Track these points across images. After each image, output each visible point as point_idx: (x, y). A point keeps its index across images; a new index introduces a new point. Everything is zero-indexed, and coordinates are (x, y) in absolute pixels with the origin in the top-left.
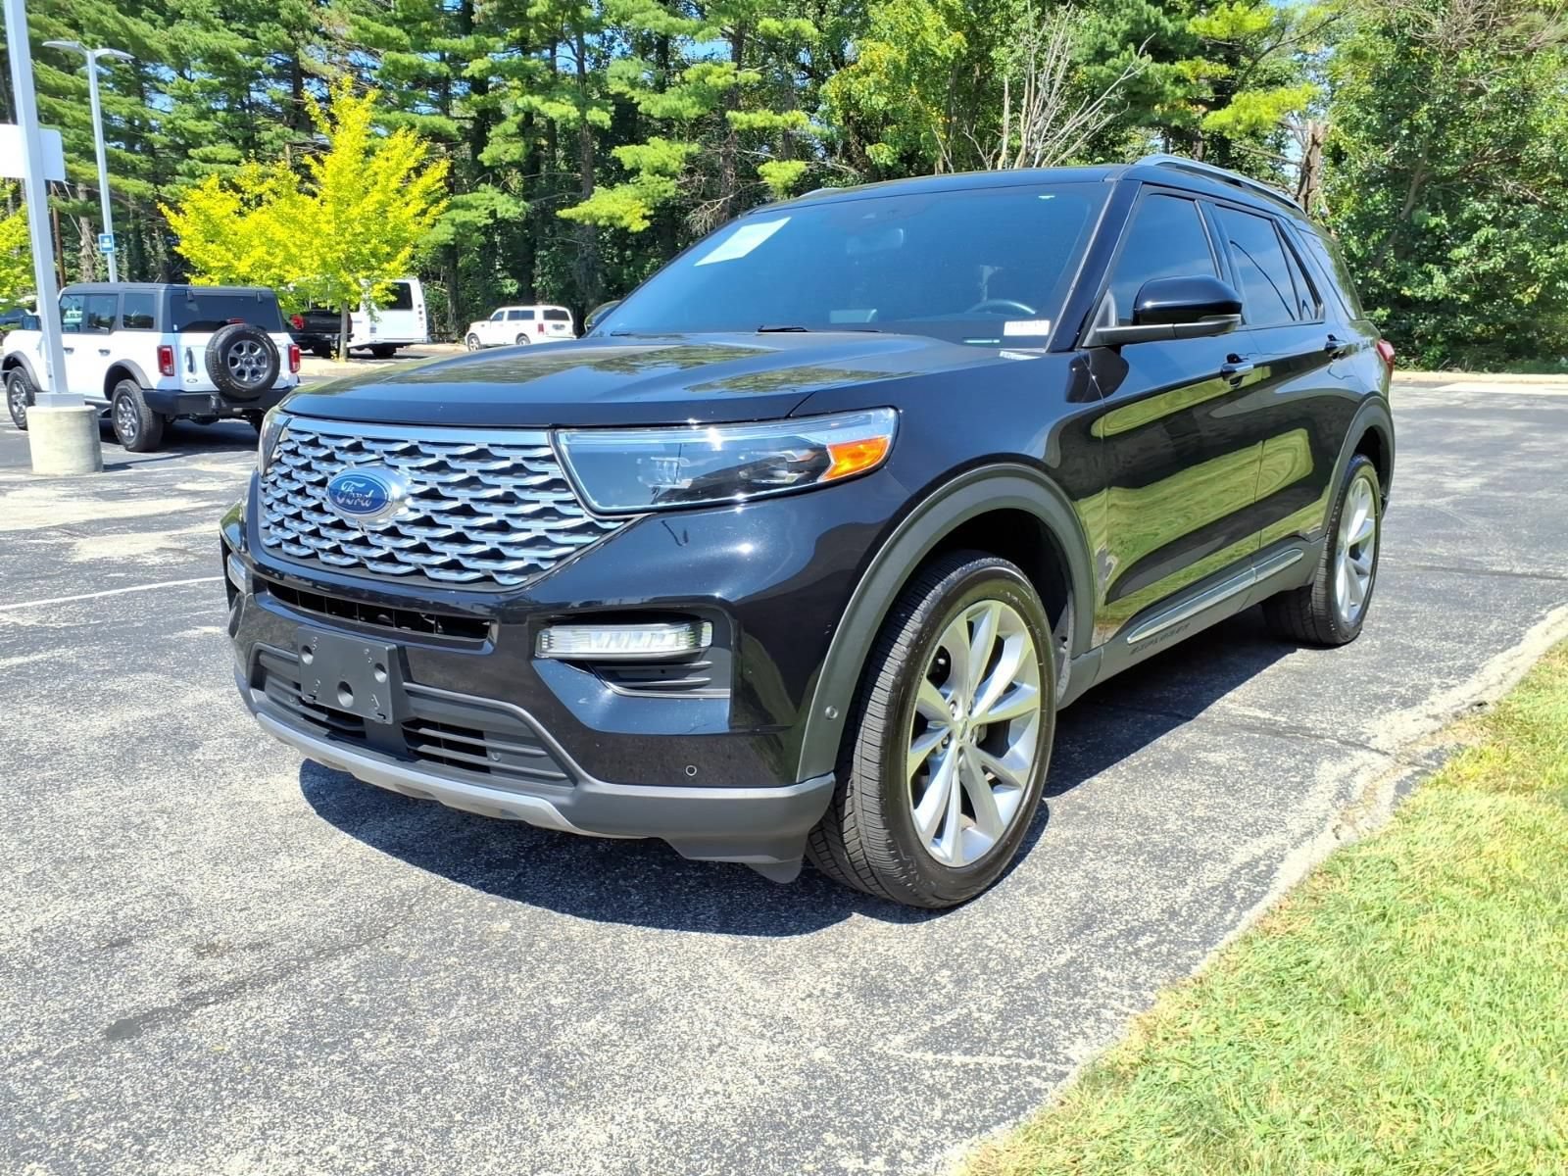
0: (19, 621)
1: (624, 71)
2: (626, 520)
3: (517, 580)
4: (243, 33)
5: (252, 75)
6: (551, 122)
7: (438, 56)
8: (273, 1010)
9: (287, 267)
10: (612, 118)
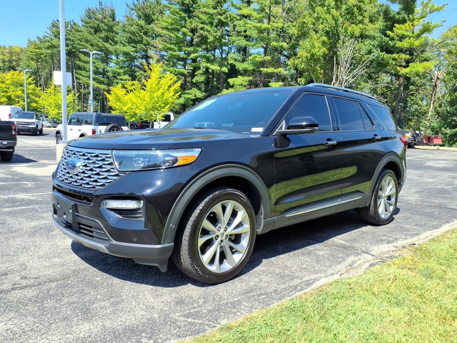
0: (31, 198)
1: (233, 57)
2: (125, 173)
3: (100, 187)
4: (134, 47)
5: (135, 58)
6: (213, 71)
7: (184, 52)
8: (30, 293)
9: (136, 109)
10: (228, 70)
